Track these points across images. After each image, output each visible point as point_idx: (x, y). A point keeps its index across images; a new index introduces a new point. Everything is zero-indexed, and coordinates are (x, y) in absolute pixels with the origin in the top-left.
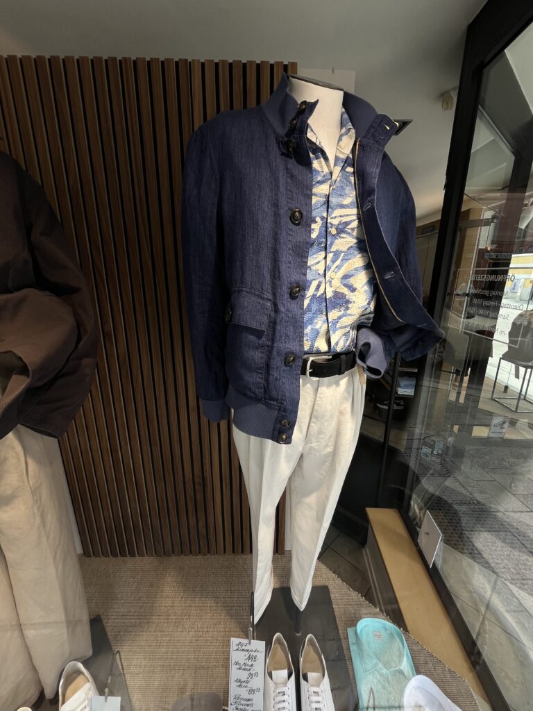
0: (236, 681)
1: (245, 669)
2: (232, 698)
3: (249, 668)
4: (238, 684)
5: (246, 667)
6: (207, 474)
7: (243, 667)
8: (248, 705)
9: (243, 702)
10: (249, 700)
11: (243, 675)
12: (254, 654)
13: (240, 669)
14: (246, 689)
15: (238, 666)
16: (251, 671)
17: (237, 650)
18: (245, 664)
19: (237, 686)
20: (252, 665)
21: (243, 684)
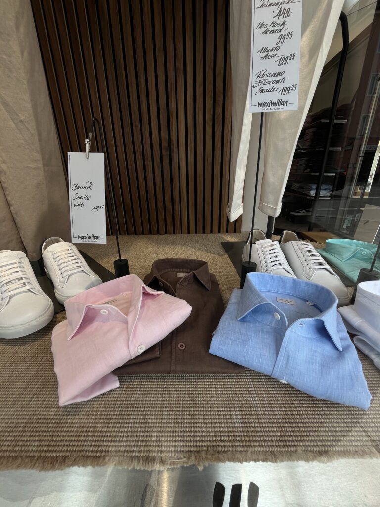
0: (260, 51)
1: (273, 32)
2: (255, 77)
3: (278, 28)
4: (264, 55)
5: (275, 28)
6: (174, 137)
7: (271, 28)
8: (277, 82)
9: (270, 79)
10: (279, 74)
11: (271, 41)
12: (286, 7)
13: (266, 32)
14: (276, 59)
15: (263, 29)
16: (283, 32)
17: (262, 7)
18: (273, 24)
19: (262, 58)
20: (283, 24)
21: (271, 53)
